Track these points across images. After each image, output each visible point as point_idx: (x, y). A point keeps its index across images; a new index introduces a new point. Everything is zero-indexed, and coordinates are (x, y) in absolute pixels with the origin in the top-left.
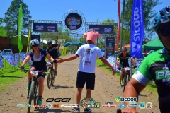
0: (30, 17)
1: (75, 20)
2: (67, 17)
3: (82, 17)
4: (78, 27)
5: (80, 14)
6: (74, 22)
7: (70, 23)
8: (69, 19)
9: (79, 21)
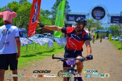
0: (70, 11)
1: (100, 12)
2: (94, 10)
3: (105, 9)
4: (102, 17)
5: (104, 8)
6: (99, 13)
7: (95, 15)
8: (95, 11)
9: (103, 13)
